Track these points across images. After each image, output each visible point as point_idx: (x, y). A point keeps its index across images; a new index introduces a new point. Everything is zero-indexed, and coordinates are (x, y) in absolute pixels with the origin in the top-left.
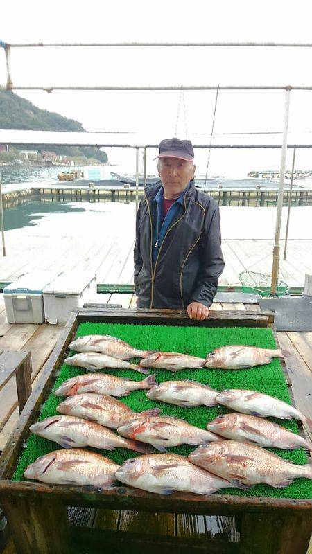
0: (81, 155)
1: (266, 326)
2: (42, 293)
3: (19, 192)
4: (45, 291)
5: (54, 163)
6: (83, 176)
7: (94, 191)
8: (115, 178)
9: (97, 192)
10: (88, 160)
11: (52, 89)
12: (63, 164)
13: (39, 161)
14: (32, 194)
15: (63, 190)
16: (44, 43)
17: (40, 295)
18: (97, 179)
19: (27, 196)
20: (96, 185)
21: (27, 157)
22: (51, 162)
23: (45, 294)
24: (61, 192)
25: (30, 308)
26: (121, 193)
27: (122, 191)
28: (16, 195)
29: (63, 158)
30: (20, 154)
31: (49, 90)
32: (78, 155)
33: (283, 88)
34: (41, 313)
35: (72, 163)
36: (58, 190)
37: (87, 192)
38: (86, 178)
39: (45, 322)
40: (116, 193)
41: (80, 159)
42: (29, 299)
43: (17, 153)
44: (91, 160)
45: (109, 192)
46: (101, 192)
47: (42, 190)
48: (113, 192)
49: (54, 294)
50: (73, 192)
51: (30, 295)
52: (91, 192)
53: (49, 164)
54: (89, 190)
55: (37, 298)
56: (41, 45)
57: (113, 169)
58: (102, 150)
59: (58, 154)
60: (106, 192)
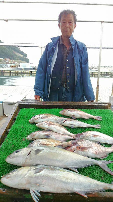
0: (20, 60)
1: (107, 109)
2: (3, 103)
4: (4, 102)
5: (9, 63)
6: (20, 67)
8: (32, 67)
9: (25, 72)
10: (22, 62)
11: (8, 20)
12: (13, 63)
13: (3, 62)
15: (12, 71)
18: (25, 67)
20: (24, 70)
24: (11, 72)
26: (34, 72)
27: (34, 71)
29: (13, 61)
31: (6, 21)
33: (101, 22)
34: (2, 111)
35: (16, 63)
36: (10, 71)
37: (21, 72)
38: (21, 67)
39: (4, 115)
41: (19, 61)
44: (23, 61)
45: (30, 72)
46: (27, 72)
47: (4, 71)
48: (31, 72)
49: (8, 103)
50: (16, 72)
52: (23, 72)
53: (7, 63)
56: (3, 2)
57: (31, 65)
58: (27, 58)
59: (11, 59)
60: (28, 72)
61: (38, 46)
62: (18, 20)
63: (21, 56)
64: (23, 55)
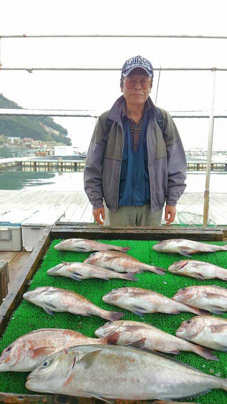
0: (53, 140)
2: (21, 225)
3: (6, 164)
4: (23, 224)
5: (32, 146)
6: (53, 154)
7: (62, 163)
8: (77, 155)
9: (64, 164)
10: (58, 144)
11: (33, 69)
12: (39, 147)
13: (21, 144)
14: (16, 166)
15: (39, 162)
16: (26, 35)
17: (19, 227)
18: (64, 155)
19: (13, 166)
20: (63, 159)
21: (13, 142)
22: (30, 145)
23: (23, 226)
24: (37, 164)
25: (11, 239)
26: (81, 164)
28: (4, 166)
29: (39, 142)
30: (8, 140)
31: (30, 71)
32: (50, 140)
33: (210, 69)
34: (19, 242)
35: (46, 146)
36: (35, 163)
37: (56, 164)
38: (56, 154)
39: (22, 250)
40: (78, 165)
41: (51, 144)
42: (10, 231)
43: (6, 139)
45: (73, 164)
46: (67, 164)
47: (23, 163)
48: (76, 163)
49: (30, 226)
50: (47, 164)
51: (11, 227)
52: (60, 164)
53: (29, 147)
54: (58, 163)
55: (16, 230)
56: (24, 36)
57: (76, 150)
58: (67, 137)
59: (35, 140)
60: (70, 164)
61: (89, 114)
62: (51, 69)
63: (57, 133)
64: (59, 131)
